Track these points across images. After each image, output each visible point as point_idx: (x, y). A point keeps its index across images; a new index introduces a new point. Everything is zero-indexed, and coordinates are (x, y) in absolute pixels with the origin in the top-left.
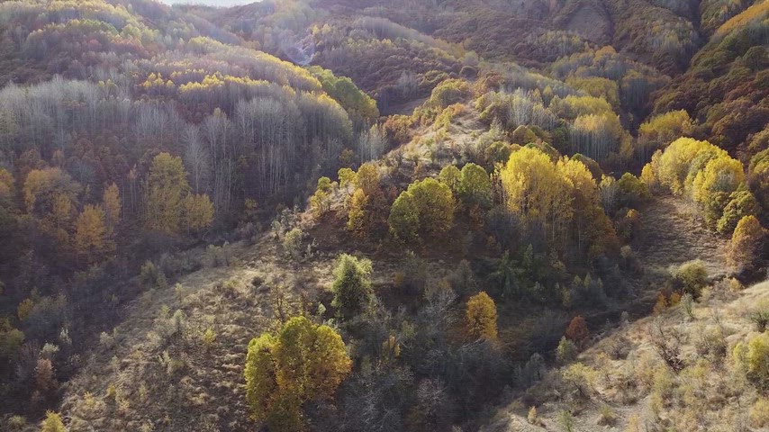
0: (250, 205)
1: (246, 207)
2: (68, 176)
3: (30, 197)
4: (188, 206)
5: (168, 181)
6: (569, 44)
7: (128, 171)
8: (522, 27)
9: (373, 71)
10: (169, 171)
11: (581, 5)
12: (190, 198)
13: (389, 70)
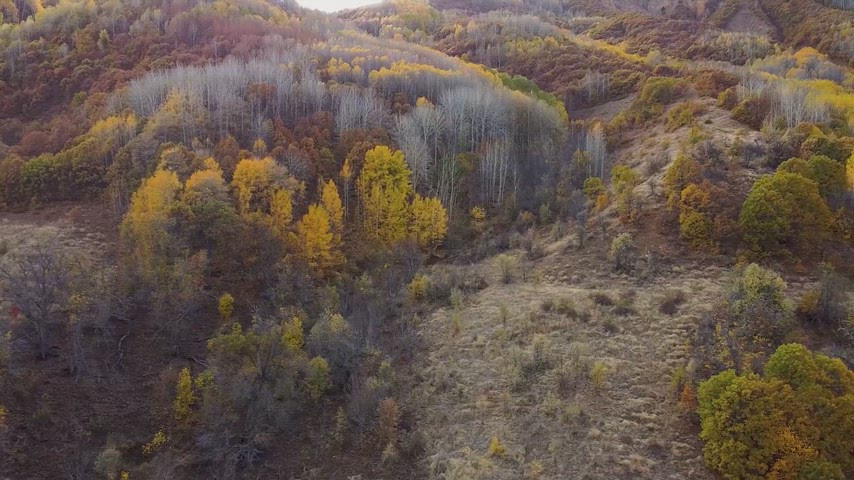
0: (478, 215)
1: (473, 217)
2: (284, 169)
3: (245, 193)
4: (416, 212)
5: (389, 180)
6: (754, 45)
7: (340, 168)
8: (685, 29)
9: (542, 71)
10: (389, 169)
11: (738, 8)
12: (418, 201)
13: (564, 70)
